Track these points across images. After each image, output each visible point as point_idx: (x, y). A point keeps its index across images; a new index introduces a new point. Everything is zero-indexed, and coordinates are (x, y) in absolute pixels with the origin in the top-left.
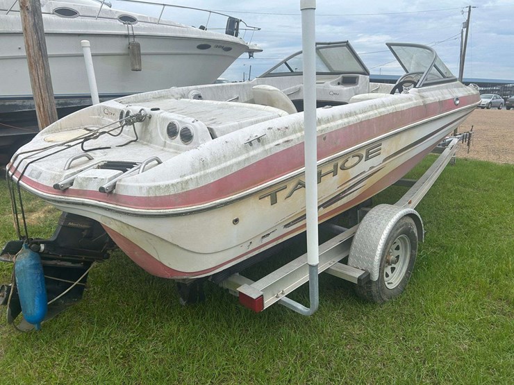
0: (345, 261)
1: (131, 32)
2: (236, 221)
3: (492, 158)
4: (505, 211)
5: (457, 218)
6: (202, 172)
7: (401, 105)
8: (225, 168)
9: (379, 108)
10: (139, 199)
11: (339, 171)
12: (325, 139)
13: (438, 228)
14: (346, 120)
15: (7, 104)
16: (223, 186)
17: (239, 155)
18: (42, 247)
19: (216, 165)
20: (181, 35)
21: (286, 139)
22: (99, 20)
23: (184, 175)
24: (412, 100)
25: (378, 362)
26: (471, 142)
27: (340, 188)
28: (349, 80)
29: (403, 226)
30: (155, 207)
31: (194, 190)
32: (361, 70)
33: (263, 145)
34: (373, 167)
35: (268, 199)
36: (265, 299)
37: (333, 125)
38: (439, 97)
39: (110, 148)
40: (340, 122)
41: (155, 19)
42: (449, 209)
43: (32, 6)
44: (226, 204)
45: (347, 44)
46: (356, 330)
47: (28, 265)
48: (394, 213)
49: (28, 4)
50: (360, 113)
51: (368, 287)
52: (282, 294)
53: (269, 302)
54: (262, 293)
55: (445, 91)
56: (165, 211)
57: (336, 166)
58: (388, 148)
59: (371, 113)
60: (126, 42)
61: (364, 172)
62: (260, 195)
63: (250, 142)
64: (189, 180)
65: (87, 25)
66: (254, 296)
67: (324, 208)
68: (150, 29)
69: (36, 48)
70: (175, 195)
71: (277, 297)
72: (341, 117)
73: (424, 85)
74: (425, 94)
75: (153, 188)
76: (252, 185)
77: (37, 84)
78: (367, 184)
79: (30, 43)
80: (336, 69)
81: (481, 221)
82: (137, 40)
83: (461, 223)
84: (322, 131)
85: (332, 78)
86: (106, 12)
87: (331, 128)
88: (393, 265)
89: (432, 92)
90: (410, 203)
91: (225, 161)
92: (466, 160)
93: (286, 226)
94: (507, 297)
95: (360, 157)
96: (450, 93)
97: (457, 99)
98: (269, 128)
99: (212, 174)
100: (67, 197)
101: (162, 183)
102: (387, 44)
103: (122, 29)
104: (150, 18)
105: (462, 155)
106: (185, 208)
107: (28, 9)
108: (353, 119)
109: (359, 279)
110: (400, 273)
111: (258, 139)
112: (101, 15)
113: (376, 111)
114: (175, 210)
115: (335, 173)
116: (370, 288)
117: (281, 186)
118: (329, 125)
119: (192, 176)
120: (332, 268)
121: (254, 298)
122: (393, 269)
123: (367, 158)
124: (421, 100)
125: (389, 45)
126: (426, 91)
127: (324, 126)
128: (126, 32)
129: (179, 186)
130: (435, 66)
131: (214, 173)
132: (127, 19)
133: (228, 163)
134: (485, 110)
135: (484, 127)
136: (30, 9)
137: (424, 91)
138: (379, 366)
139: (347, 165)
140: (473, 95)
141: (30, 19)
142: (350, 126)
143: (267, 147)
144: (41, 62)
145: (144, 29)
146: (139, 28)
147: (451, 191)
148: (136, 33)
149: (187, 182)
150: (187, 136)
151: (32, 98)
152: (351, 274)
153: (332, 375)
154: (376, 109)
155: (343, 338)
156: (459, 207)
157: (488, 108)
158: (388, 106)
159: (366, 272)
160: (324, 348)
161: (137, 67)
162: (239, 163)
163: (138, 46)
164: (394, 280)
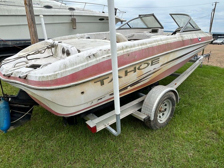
0: (140, 110)
1: (72, 14)
2: (83, 93)
3: (219, 65)
4: (221, 89)
5: (199, 91)
6: (64, 70)
7: (170, 40)
8: (75, 68)
9: (159, 41)
10: (36, 82)
11: (137, 70)
12: (129, 55)
13: (189, 95)
14: (140, 47)
15: (27, 42)
16: (74, 77)
17: (83, 62)
18: (10, 99)
19: (71, 67)
20: (92, 15)
21: (108, 55)
22: (60, 10)
23: (56, 72)
24: (176, 38)
25: (147, 159)
26: (210, 58)
27: (138, 78)
28: (155, 31)
29: (167, 96)
30: (42, 85)
31: (60, 78)
32: (160, 26)
33: (96, 58)
34: (155, 69)
35: (99, 83)
36: (97, 128)
37: (134, 49)
38: (191, 37)
39: (39, 58)
40: (137, 47)
41: (82, 9)
42: (196, 86)
43: (29, 3)
44: (76, 85)
45: (153, 15)
46: (141, 142)
47: (2, 107)
48: (163, 90)
49: (27, 2)
50: (148, 44)
51: (149, 123)
52: (108, 124)
53: (99, 129)
54: (95, 125)
55: (194, 34)
56: (46, 87)
57: (135, 68)
58: (163, 60)
59: (154, 44)
60: (70, 18)
61: (151, 71)
62: (95, 81)
63: (89, 57)
64: (58, 74)
65: (55, 12)
66: (92, 126)
67: (131, 87)
68: (80, 12)
69: (31, 20)
70: (51, 81)
71: (105, 126)
72: (138, 45)
73: (183, 32)
74: (183, 36)
75: (41, 77)
76: (89, 76)
77: (32, 34)
78: (153, 76)
79: (29, 18)
80: (150, 26)
81: (209, 92)
82: (75, 17)
83: (200, 93)
84: (127, 52)
85: (147, 30)
86: (63, 6)
87: (132, 50)
88: (163, 113)
89: (187, 35)
90: (176, 84)
91: (76, 65)
92: (207, 66)
93: (110, 95)
94: (216, 130)
95: (148, 64)
96: (197, 36)
97: (200, 38)
98: (100, 50)
99: (69, 71)
100: (9, 80)
101: (45, 75)
102: (170, 14)
103: (69, 13)
104: (81, 8)
105: (205, 63)
106: (55, 87)
107: (27, 5)
108: (144, 47)
109: (144, 119)
110: (167, 116)
111: (94, 55)
112: (61, 8)
113: (157, 43)
114: (51, 87)
115: (135, 71)
116: (150, 123)
117: (106, 77)
118: (131, 49)
119: (59, 72)
120: (133, 113)
121: (91, 127)
122: (163, 114)
123: (152, 65)
124: (181, 38)
125: (171, 15)
126: (184, 34)
127: (129, 49)
128: (70, 14)
129: (53, 76)
130: (190, 23)
131: (70, 71)
132: (72, 9)
133: (77, 66)
134: (220, 45)
135: (217, 52)
136: (28, 4)
137: (183, 34)
138: (148, 161)
139: (141, 67)
140: (208, 37)
141: (28, 8)
142: (143, 50)
143: (98, 59)
144: (33, 25)
145: (78, 12)
146: (75, 13)
147: (198, 79)
148: (74, 14)
149: (56, 75)
150: (68, 54)
151: (30, 40)
152: (141, 117)
153: (124, 164)
154: (157, 42)
155: (134, 146)
156: (201, 86)
157: (221, 44)
158: (164, 40)
159: (148, 116)
160: (124, 150)
161: (75, 28)
162: (83, 66)
163: (75, 19)
164: (163, 119)
